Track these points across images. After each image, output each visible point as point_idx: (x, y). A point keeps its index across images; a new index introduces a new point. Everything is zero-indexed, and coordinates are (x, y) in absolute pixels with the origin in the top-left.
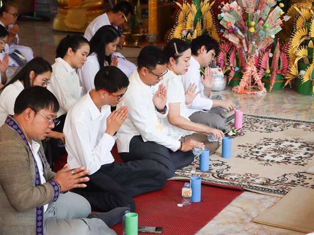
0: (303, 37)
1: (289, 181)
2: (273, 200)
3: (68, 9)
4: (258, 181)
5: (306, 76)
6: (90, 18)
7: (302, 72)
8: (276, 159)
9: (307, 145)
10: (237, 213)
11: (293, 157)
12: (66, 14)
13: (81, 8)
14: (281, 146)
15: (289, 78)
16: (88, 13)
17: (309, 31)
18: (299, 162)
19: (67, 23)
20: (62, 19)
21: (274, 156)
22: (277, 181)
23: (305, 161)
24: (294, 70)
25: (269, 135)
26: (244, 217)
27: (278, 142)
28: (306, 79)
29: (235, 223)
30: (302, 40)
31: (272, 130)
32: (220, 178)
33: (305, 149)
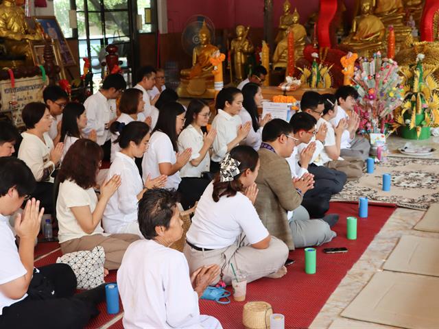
0: (407, 92)
1: (429, 200)
2: (423, 213)
3: (189, 79)
4: (404, 201)
5: (412, 123)
6: (209, 86)
7: (408, 121)
8: (411, 185)
9: (430, 175)
10: (399, 223)
11: (423, 184)
12: (188, 83)
13: (200, 78)
14: (410, 176)
15: (396, 126)
16: (206, 81)
17: (412, 87)
18: (429, 186)
19: (189, 91)
20: (185, 88)
21: (408, 183)
22: (420, 200)
23: (435, 186)
24: (400, 120)
25: (396, 169)
26: (406, 225)
27: (406, 174)
28: (412, 126)
29: (401, 230)
30: (406, 95)
31: (397, 165)
32: (374, 199)
33: (430, 177)
